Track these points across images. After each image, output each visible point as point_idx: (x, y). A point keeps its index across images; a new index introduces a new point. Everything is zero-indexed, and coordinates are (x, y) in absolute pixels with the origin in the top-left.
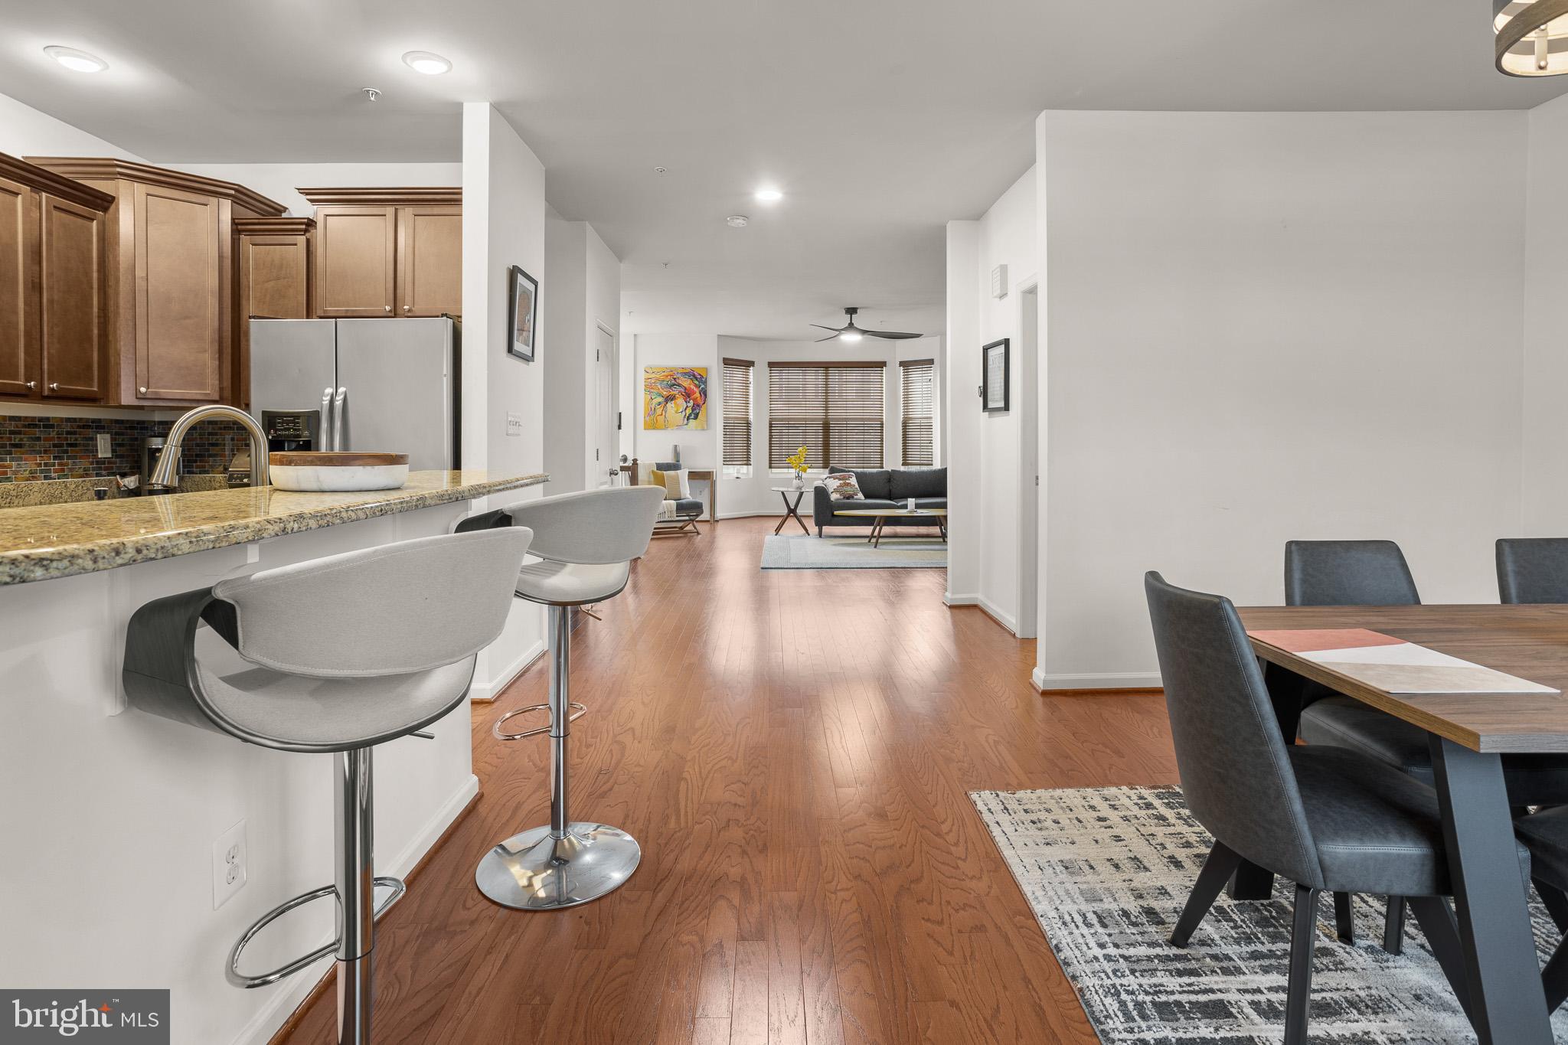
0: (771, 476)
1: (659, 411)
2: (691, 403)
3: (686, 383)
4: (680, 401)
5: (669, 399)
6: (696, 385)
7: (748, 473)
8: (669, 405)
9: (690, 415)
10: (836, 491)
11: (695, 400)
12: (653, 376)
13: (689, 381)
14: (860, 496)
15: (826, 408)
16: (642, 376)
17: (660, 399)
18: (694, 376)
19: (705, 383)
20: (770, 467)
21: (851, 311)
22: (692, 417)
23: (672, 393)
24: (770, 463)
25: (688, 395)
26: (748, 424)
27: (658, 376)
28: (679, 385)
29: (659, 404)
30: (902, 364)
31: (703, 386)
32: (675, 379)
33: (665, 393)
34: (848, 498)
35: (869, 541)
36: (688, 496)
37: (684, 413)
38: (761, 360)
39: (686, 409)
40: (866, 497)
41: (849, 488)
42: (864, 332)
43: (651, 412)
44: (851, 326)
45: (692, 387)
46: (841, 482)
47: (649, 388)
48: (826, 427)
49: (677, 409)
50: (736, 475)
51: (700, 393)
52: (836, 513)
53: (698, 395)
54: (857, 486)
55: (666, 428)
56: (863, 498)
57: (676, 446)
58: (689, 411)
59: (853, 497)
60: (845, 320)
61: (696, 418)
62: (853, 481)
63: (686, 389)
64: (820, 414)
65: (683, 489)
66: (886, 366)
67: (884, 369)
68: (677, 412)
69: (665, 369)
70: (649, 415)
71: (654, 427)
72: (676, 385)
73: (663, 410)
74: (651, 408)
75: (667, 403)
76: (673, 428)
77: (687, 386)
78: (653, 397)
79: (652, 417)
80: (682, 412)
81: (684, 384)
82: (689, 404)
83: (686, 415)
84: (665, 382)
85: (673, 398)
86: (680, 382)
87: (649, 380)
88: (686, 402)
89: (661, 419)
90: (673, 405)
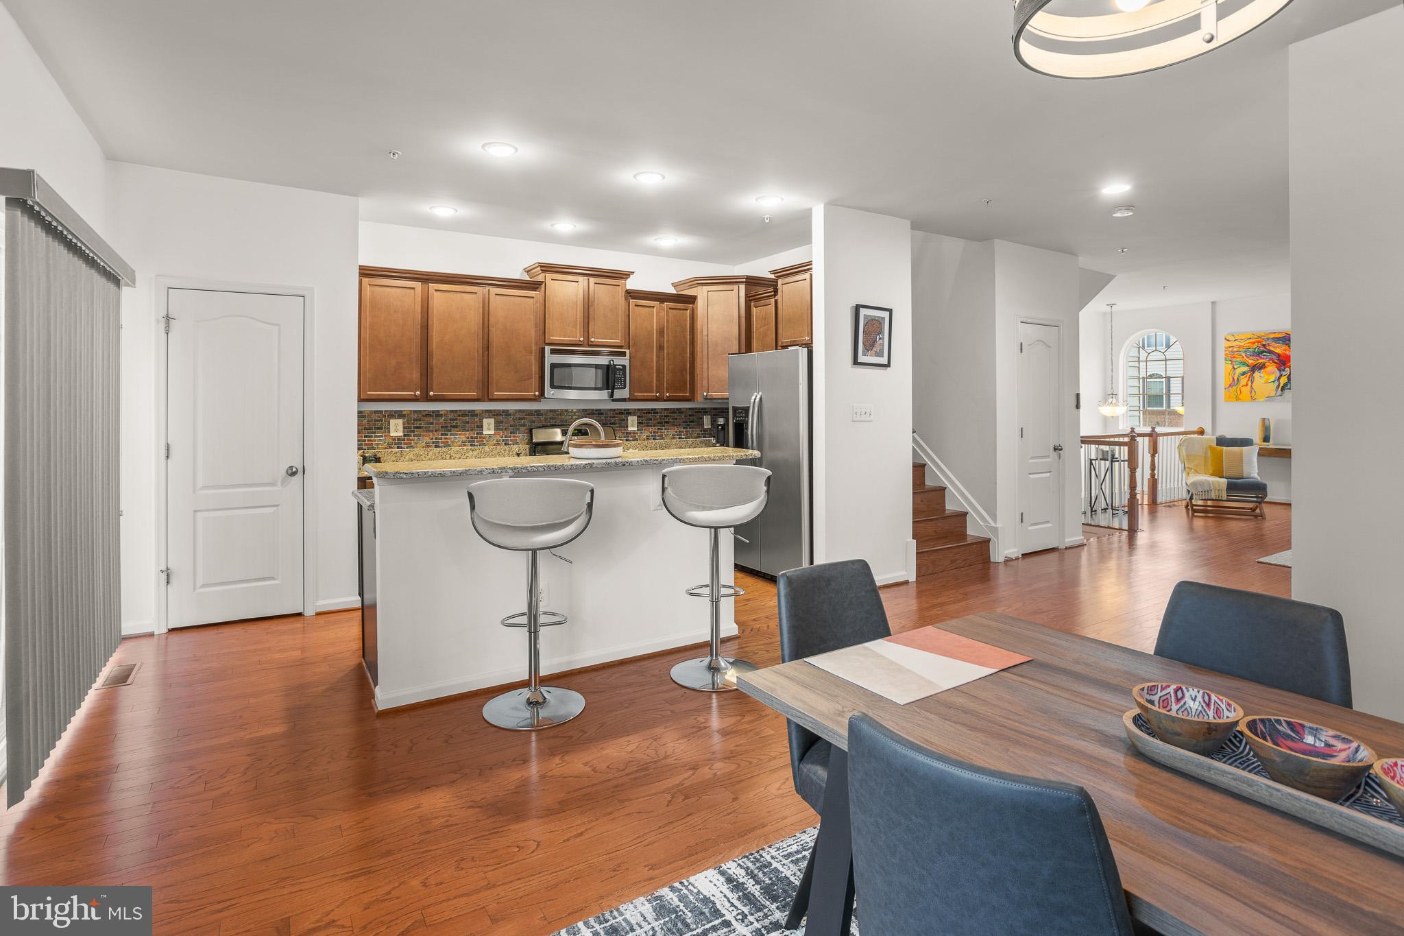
1: (1244, 381)
2: (1287, 371)
3: (1279, 348)
4: (1271, 368)
5: (1255, 368)
8: (1257, 374)
9: (1284, 384)
12: (1237, 343)
16: (1222, 345)
17: (1245, 369)
22: (1287, 386)
23: (1261, 361)
25: (1282, 362)
27: (1243, 344)
28: (1270, 352)
29: (1244, 373)
32: (1264, 346)
33: (1251, 362)
36: (1256, 475)
37: (1276, 383)
39: (1279, 378)
43: (1234, 383)
47: (1231, 357)
49: (1266, 379)
55: (1253, 399)
57: (1264, 419)
58: (1283, 380)
63: (1279, 355)
65: (1245, 467)
68: (1267, 382)
69: (1251, 336)
70: (1230, 386)
71: (1238, 399)
72: (1266, 352)
73: (1248, 380)
74: (1233, 379)
75: (1254, 372)
76: (1262, 400)
77: (1280, 352)
78: (1235, 367)
79: (1235, 388)
80: (1274, 382)
81: (1277, 351)
82: (1284, 373)
83: (1279, 385)
84: (1251, 350)
85: (1262, 367)
86: (1272, 349)
87: (1231, 348)
88: (1280, 370)
89: (1246, 390)
90: (1262, 375)
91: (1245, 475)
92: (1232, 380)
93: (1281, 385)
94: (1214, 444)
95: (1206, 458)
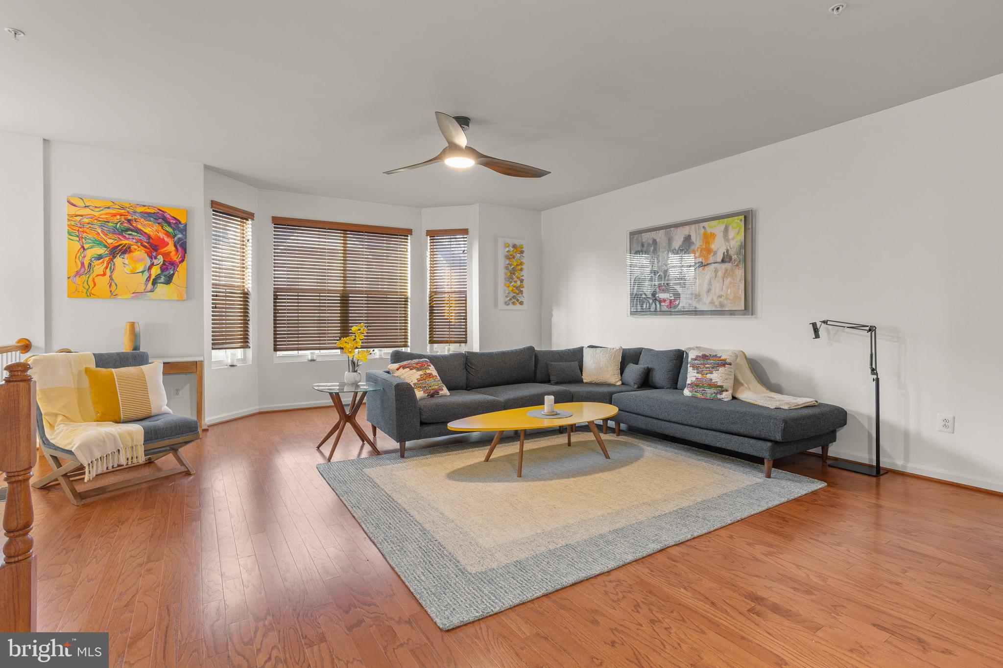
0: (276, 361)
1: (99, 268)
2: (160, 259)
3: (151, 229)
4: (140, 253)
5: (116, 251)
6: (168, 234)
7: (244, 359)
8: (118, 260)
9: (158, 277)
10: (419, 385)
11: (166, 255)
13: (156, 227)
15: (345, 278)
16: (61, 211)
17: (101, 251)
18: (165, 219)
19: (184, 231)
20: (276, 350)
22: (162, 279)
23: (124, 242)
24: (275, 345)
25: (153, 247)
26: (246, 295)
27: (97, 214)
28: (138, 231)
29: (100, 257)
30: (427, 233)
31: (180, 236)
32: (129, 221)
33: (110, 241)
34: (432, 396)
36: (165, 408)
37: (146, 274)
38: (265, 211)
39: (150, 268)
41: (430, 381)
43: (83, 269)
45: (162, 235)
46: (421, 373)
47: (78, 230)
48: (345, 300)
50: (229, 362)
51: (175, 246)
53: (171, 248)
54: (439, 378)
55: (113, 295)
56: (448, 393)
57: (133, 325)
58: (156, 271)
59: (438, 394)
61: (169, 280)
62: (432, 370)
63: (149, 237)
64: (336, 284)
65: (151, 397)
66: (411, 234)
67: (409, 238)
68: (133, 272)
69: (110, 204)
70: (78, 274)
71: (89, 294)
72: (132, 231)
73: (106, 268)
74: (83, 264)
75: (115, 257)
76: (125, 297)
77: (151, 234)
78: (86, 246)
79: (84, 277)
80: (143, 272)
81: (148, 230)
82: (155, 261)
83: (150, 277)
84: (110, 224)
85: (126, 250)
86: (140, 227)
87: (78, 218)
88: (151, 258)
89: (103, 282)
90: (126, 262)
91: (154, 411)
92: (80, 265)
93: (153, 277)
94: (92, 365)
95: (80, 391)
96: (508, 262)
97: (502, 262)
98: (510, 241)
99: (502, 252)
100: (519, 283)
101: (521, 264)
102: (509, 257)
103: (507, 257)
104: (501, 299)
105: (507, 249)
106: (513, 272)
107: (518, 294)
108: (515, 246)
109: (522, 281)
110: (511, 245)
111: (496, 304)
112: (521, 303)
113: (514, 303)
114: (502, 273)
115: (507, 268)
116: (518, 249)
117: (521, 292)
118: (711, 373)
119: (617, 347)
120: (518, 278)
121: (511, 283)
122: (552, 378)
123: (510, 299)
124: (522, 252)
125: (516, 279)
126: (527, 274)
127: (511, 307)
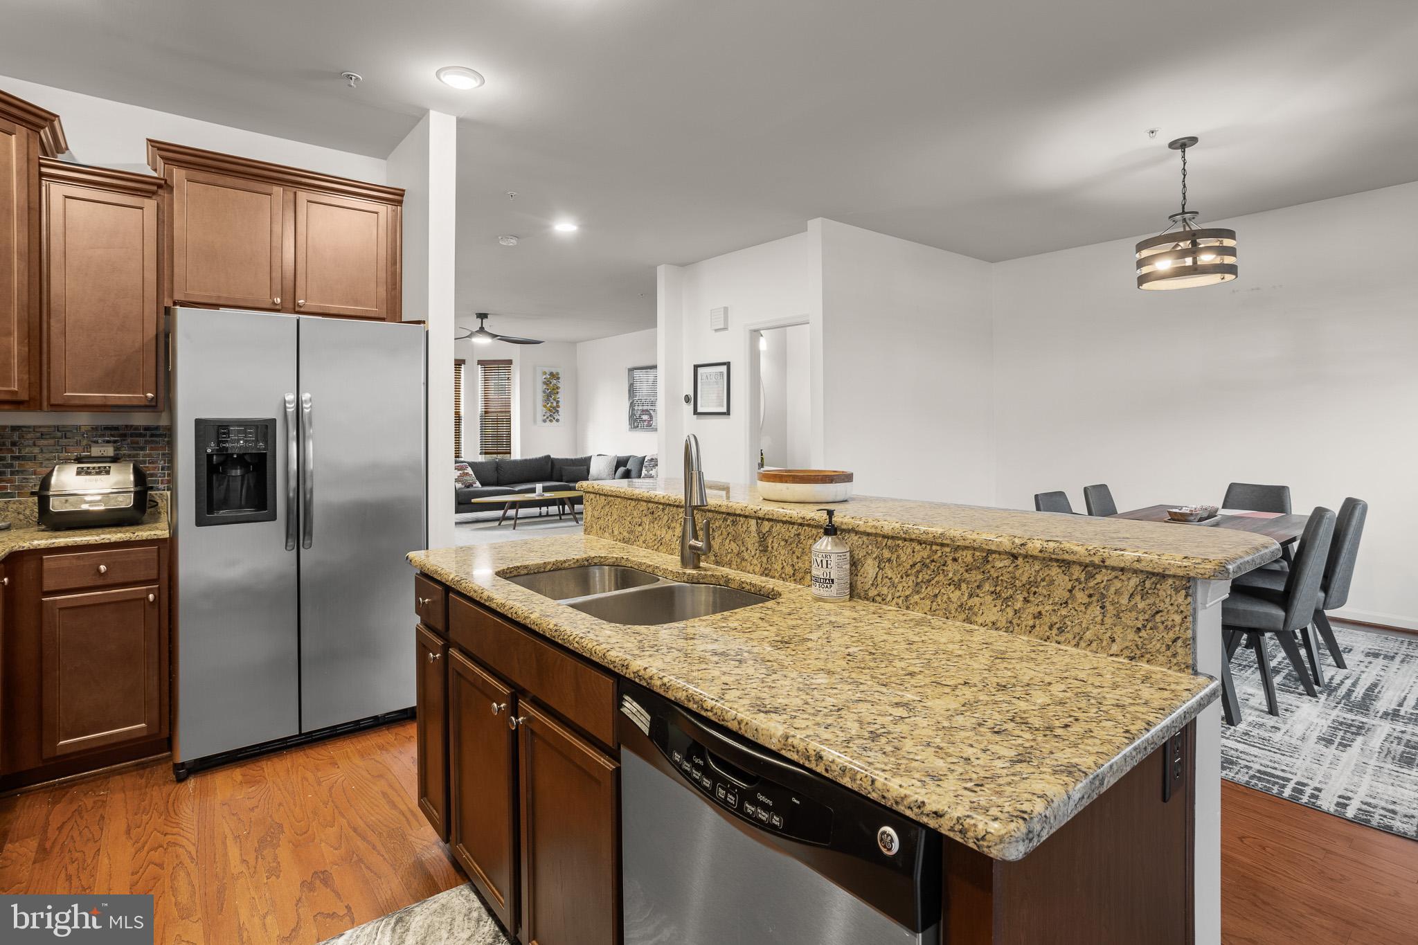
14: (478, 484)
21: (483, 316)
30: (480, 362)
34: (468, 487)
35: (500, 524)
40: (483, 484)
41: (468, 478)
42: (494, 336)
44: (482, 330)
46: (461, 472)
52: (473, 500)
54: (474, 476)
56: (480, 486)
59: (472, 486)
60: (476, 324)
62: (470, 471)
66: (464, 364)
67: (463, 366)
96: (545, 387)
97: (540, 387)
98: (548, 370)
99: (540, 379)
100: (555, 404)
101: (558, 388)
102: (547, 383)
103: (545, 383)
104: (540, 417)
105: (544, 377)
106: (549, 396)
107: (554, 413)
108: (551, 374)
109: (558, 402)
110: (548, 373)
111: (535, 421)
112: (558, 420)
113: (551, 421)
114: (540, 397)
115: (544, 392)
116: (555, 376)
117: (558, 411)
118: (652, 470)
119: (614, 455)
120: (554, 400)
121: (548, 404)
122: (564, 478)
123: (548, 418)
124: (558, 378)
125: (552, 401)
126: (562, 396)
127: (548, 423)
